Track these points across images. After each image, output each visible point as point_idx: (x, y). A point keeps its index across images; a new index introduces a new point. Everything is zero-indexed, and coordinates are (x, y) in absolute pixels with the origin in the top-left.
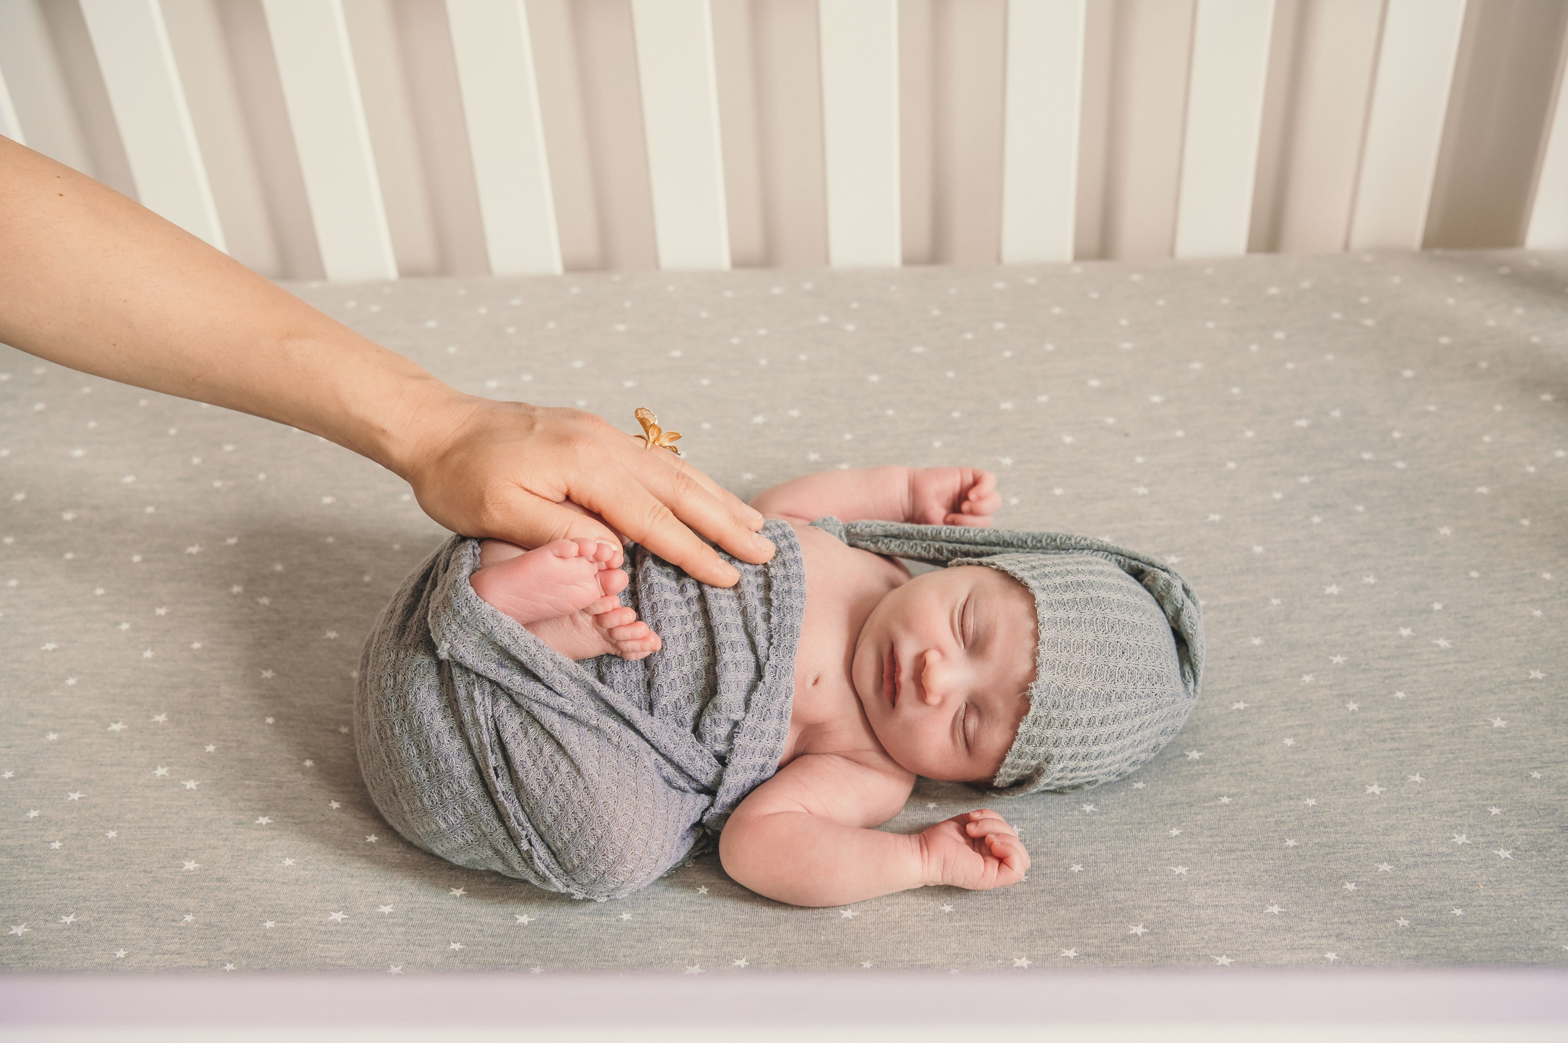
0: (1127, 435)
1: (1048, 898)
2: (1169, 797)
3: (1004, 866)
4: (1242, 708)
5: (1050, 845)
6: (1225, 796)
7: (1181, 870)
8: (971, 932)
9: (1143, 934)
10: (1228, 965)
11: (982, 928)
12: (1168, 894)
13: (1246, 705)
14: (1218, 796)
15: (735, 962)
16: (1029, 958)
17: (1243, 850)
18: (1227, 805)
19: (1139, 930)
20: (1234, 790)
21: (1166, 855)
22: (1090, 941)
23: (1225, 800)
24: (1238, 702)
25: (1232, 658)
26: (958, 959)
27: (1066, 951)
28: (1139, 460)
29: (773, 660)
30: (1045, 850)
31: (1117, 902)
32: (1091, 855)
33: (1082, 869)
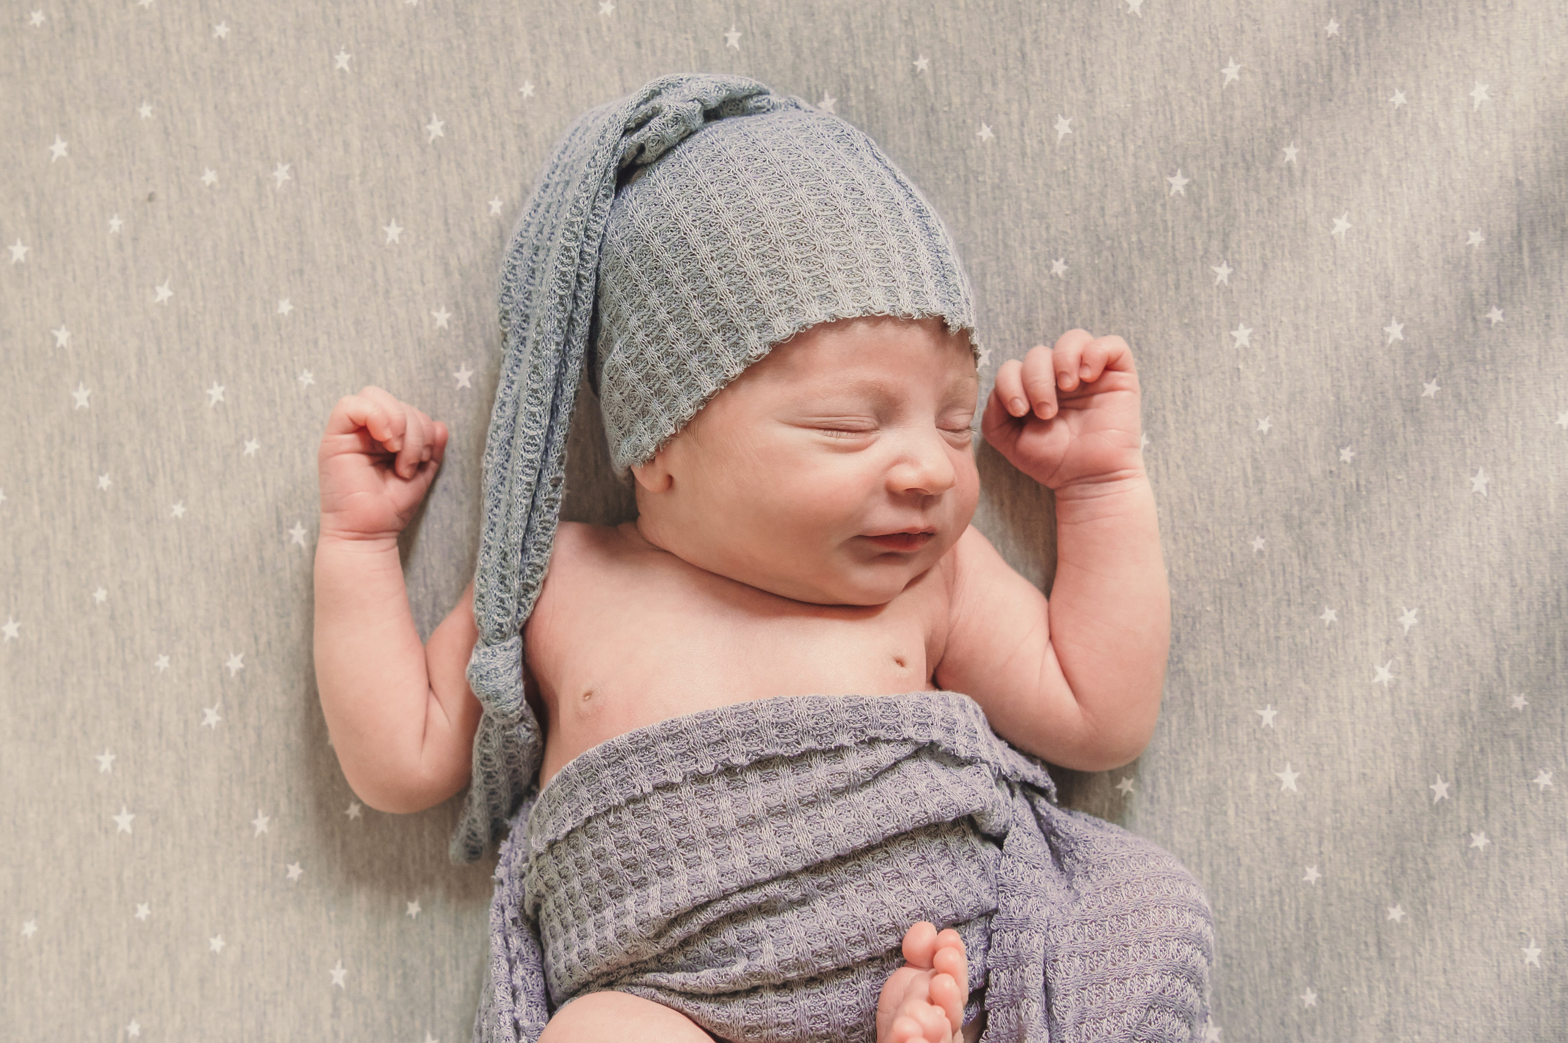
0: (151, 198)
1: (1118, 304)
2: (913, 141)
3: (1119, 363)
4: (739, 34)
5: (1013, 304)
6: (915, 63)
7: (1063, 127)
8: (1186, 406)
9: (1185, 175)
10: (1239, 66)
11: (1179, 391)
12: (1113, 142)
13: (733, 29)
14: (913, 71)
15: (1268, 725)
16: (1233, 327)
17: (1023, 41)
18: (933, 62)
19: (1178, 183)
20: (902, 50)
21: (1031, 144)
22: (1199, 246)
23: (922, 63)
24: (726, 39)
25: (638, 45)
26: (1240, 422)
27: (1219, 279)
28: (210, 177)
29: (909, 732)
30: (1022, 311)
31: (1126, 211)
32: (1033, 248)
33: (1062, 260)
